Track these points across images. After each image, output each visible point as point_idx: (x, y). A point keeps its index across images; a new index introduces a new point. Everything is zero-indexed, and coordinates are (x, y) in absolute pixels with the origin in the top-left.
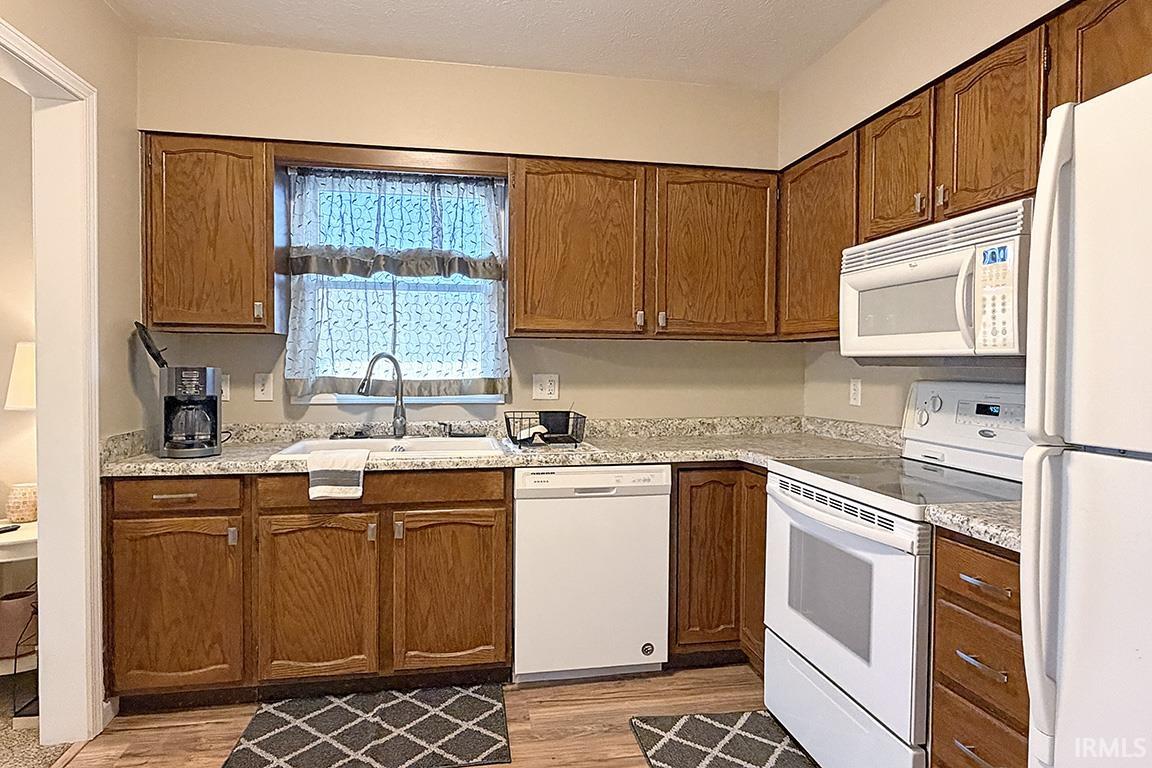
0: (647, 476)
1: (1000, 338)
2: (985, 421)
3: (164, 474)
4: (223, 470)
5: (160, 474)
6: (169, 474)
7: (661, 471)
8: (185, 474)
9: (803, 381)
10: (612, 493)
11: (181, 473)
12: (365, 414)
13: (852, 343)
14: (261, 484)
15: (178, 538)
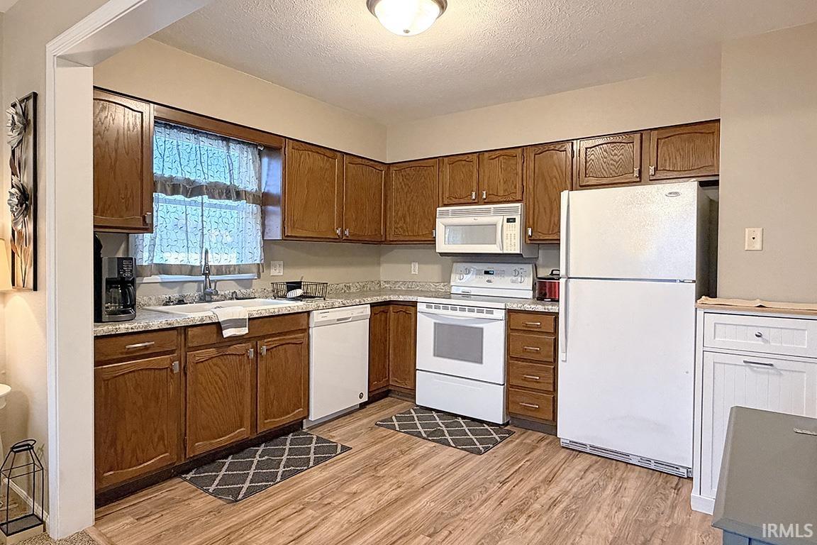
0: (362, 310)
1: (513, 248)
2: (488, 277)
3: (132, 331)
4: (170, 324)
5: (130, 331)
6: (136, 330)
7: (366, 307)
8: (146, 329)
9: (379, 264)
10: (350, 320)
11: (143, 329)
12: (178, 288)
13: (442, 247)
14: (190, 332)
15: (136, 374)
